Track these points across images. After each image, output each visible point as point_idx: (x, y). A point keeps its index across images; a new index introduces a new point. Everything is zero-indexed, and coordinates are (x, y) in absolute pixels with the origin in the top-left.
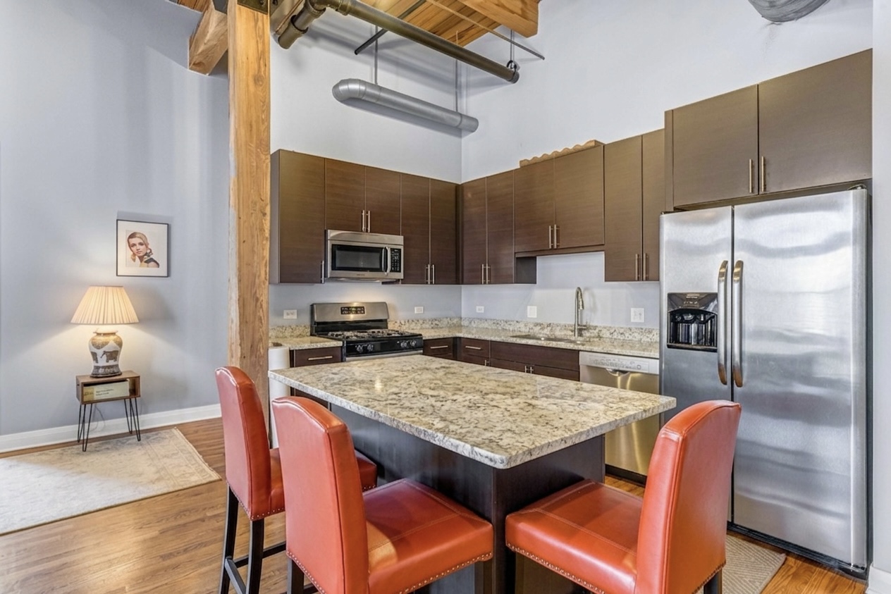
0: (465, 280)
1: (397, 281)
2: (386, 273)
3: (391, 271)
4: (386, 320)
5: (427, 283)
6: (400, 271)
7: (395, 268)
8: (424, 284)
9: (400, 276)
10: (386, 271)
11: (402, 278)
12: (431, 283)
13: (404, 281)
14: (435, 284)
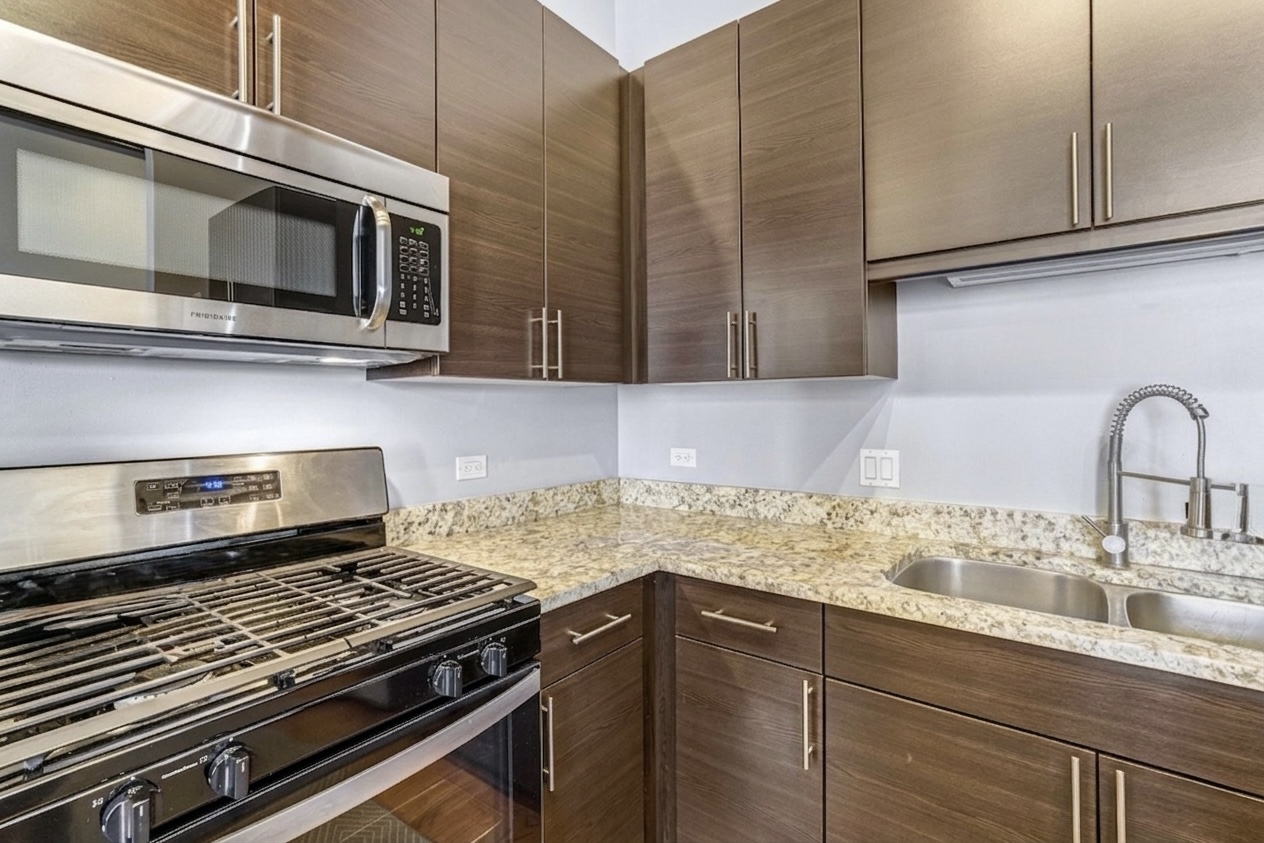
0: (652, 369)
1: (425, 362)
2: (365, 323)
3: (393, 315)
4: (378, 519)
5: (537, 374)
6: (435, 320)
7: (414, 306)
8: (522, 375)
9: (436, 338)
10: (366, 313)
11: (446, 348)
12: (553, 375)
13: (445, 363)
14: (566, 378)
